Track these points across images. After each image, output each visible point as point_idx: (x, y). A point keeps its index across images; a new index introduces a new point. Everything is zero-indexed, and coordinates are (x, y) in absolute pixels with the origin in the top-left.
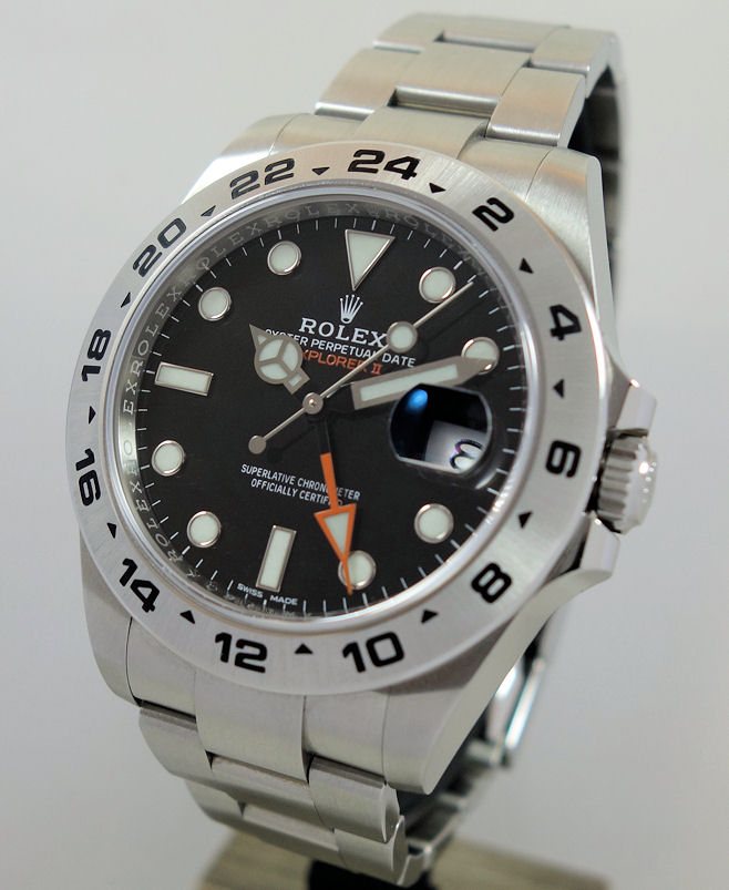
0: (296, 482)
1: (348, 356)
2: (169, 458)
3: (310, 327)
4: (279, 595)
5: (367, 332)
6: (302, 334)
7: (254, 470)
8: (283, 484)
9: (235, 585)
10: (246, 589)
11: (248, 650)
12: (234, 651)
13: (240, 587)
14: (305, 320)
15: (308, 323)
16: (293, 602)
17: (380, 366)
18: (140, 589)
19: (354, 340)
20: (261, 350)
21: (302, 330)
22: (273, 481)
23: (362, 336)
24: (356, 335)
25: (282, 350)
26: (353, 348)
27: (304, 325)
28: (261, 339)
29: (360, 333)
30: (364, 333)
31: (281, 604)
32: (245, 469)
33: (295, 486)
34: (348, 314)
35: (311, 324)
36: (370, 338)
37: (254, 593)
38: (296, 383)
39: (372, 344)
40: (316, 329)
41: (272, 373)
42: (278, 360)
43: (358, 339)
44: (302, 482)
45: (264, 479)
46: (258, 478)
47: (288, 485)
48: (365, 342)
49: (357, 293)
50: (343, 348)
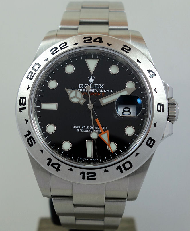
0: (89, 128)
1: (94, 92)
2: (51, 129)
3: (82, 86)
4: (93, 158)
5: (98, 85)
6: (80, 89)
7: (76, 127)
8: (86, 129)
9: (79, 159)
10: (83, 159)
11: (90, 175)
12: (86, 176)
13: (81, 159)
14: (80, 85)
15: (81, 85)
16: (97, 159)
17: (104, 93)
18: (54, 166)
19: (95, 88)
20: (70, 95)
21: (80, 87)
22: (83, 129)
23: (97, 86)
24: (95, 86)
25: (76, 94)
26: (95, 90)
27: (80, 86)
28: (69, 92)
29: (96, 85)
30: (97, 85)
31: (94, 161)
32: (73, 127)
33: (89, 129)
34: (92, 81)
35: (82, 85)
36: (99, 86)
37: (85, 159)
38: (82, 102)
39: (100, 88)
40: (84, 87)
41: (75, 100)
42: (76, 96)
43: (96, 87)
44: (91, 128)
45: (80, 129)
46: (78, 129)
47: (87, 129)
48: (98, 88)
49: (93, 75)
50: (93, 90)
